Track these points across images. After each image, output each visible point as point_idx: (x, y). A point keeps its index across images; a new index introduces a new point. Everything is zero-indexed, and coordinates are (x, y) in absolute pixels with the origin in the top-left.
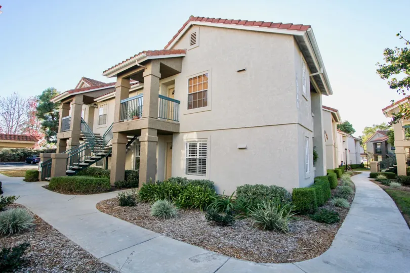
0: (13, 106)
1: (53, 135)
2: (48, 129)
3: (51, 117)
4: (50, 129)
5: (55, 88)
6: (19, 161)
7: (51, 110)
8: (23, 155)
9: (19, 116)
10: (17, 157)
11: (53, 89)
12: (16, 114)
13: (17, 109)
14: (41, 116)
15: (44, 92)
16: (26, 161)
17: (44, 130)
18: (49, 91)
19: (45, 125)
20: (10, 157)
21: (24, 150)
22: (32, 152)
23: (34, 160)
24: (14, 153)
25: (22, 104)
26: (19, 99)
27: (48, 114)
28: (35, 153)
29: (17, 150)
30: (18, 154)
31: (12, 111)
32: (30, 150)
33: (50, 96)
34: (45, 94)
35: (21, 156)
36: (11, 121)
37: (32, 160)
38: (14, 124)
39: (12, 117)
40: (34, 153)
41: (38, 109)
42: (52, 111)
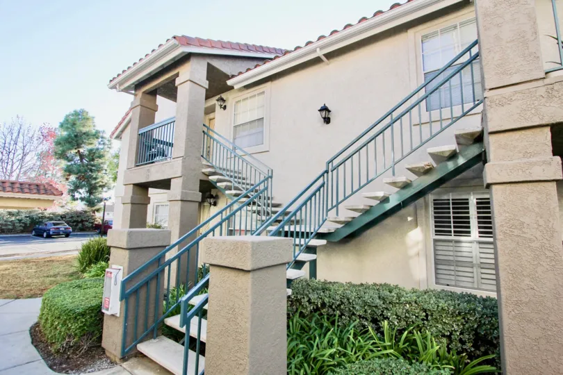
0: (14, 138)
1: (82, 188)
2: (73, 178)
3: (78, 158)
4: (77, 178)
5: (86, 110)
6: (22, 232)
7: (79, 146)
8: (28, 222)
9: (25, 155)
10: (18, 225)
11: (83, 111)
12: (20, 151)
13: (20, 144)
14: (62, 155)
15: (67, 116)
16: (34, 233)
17: (67, 179)
18: (76, 114)
19: (69, 171)
20: (6, 225)
21: (30, 212)
22: (45, 217)
23: (49, 230)
24: (13, 218)
25: (30, 135)
26: (25, 128)
27: (74, 151)
28: (51, 219)
29: (18, 213)
30: (20, 221)
31: (11, 148)
32: (42, 213)
33: (78, 123)
34: (70, 120)
35: (26, 224)
36: (10, 163)
37: (45, 231)
38: (15, 167)
39: (11, 156)
40: (48, 218)
41: (58, 143)
42: (81, 147)
